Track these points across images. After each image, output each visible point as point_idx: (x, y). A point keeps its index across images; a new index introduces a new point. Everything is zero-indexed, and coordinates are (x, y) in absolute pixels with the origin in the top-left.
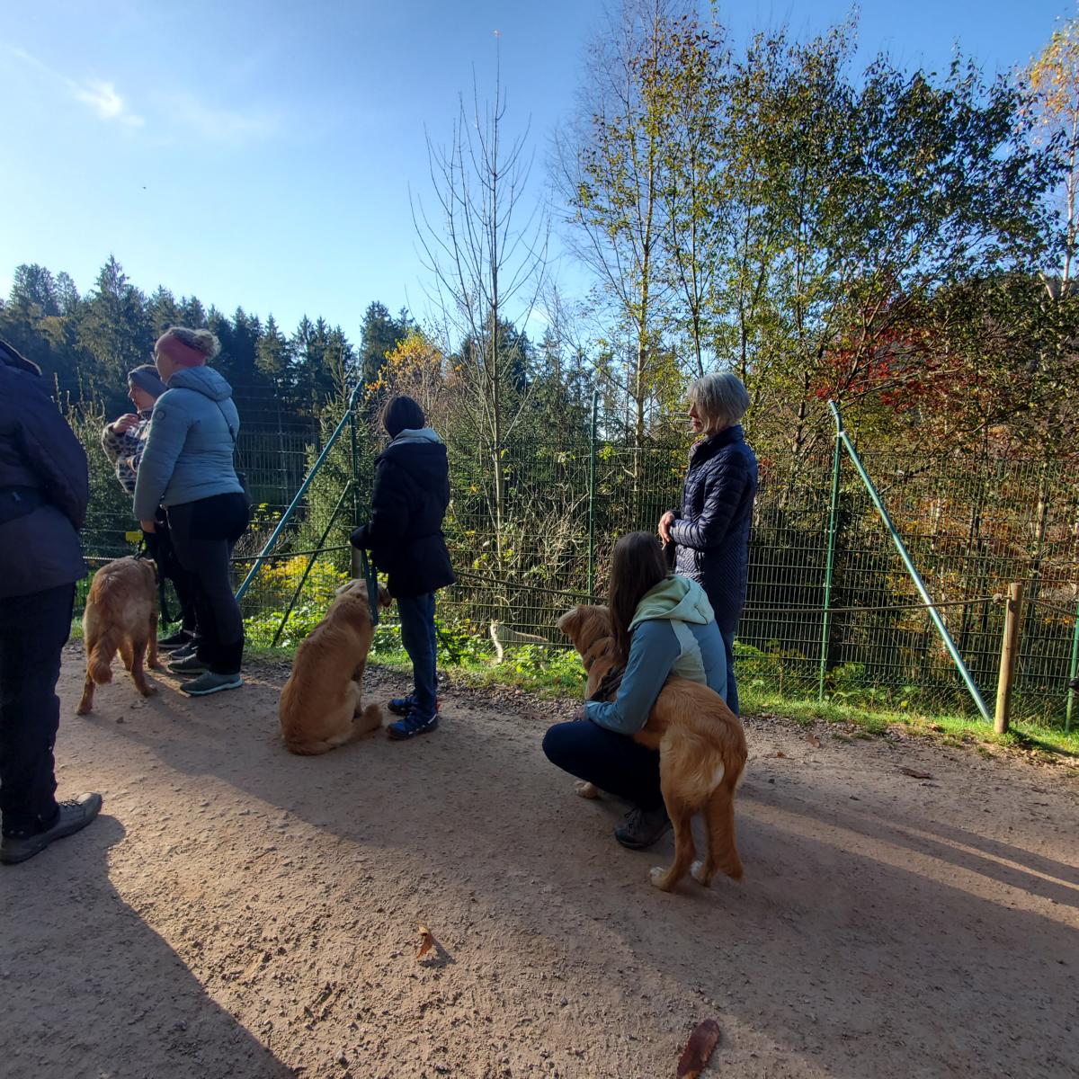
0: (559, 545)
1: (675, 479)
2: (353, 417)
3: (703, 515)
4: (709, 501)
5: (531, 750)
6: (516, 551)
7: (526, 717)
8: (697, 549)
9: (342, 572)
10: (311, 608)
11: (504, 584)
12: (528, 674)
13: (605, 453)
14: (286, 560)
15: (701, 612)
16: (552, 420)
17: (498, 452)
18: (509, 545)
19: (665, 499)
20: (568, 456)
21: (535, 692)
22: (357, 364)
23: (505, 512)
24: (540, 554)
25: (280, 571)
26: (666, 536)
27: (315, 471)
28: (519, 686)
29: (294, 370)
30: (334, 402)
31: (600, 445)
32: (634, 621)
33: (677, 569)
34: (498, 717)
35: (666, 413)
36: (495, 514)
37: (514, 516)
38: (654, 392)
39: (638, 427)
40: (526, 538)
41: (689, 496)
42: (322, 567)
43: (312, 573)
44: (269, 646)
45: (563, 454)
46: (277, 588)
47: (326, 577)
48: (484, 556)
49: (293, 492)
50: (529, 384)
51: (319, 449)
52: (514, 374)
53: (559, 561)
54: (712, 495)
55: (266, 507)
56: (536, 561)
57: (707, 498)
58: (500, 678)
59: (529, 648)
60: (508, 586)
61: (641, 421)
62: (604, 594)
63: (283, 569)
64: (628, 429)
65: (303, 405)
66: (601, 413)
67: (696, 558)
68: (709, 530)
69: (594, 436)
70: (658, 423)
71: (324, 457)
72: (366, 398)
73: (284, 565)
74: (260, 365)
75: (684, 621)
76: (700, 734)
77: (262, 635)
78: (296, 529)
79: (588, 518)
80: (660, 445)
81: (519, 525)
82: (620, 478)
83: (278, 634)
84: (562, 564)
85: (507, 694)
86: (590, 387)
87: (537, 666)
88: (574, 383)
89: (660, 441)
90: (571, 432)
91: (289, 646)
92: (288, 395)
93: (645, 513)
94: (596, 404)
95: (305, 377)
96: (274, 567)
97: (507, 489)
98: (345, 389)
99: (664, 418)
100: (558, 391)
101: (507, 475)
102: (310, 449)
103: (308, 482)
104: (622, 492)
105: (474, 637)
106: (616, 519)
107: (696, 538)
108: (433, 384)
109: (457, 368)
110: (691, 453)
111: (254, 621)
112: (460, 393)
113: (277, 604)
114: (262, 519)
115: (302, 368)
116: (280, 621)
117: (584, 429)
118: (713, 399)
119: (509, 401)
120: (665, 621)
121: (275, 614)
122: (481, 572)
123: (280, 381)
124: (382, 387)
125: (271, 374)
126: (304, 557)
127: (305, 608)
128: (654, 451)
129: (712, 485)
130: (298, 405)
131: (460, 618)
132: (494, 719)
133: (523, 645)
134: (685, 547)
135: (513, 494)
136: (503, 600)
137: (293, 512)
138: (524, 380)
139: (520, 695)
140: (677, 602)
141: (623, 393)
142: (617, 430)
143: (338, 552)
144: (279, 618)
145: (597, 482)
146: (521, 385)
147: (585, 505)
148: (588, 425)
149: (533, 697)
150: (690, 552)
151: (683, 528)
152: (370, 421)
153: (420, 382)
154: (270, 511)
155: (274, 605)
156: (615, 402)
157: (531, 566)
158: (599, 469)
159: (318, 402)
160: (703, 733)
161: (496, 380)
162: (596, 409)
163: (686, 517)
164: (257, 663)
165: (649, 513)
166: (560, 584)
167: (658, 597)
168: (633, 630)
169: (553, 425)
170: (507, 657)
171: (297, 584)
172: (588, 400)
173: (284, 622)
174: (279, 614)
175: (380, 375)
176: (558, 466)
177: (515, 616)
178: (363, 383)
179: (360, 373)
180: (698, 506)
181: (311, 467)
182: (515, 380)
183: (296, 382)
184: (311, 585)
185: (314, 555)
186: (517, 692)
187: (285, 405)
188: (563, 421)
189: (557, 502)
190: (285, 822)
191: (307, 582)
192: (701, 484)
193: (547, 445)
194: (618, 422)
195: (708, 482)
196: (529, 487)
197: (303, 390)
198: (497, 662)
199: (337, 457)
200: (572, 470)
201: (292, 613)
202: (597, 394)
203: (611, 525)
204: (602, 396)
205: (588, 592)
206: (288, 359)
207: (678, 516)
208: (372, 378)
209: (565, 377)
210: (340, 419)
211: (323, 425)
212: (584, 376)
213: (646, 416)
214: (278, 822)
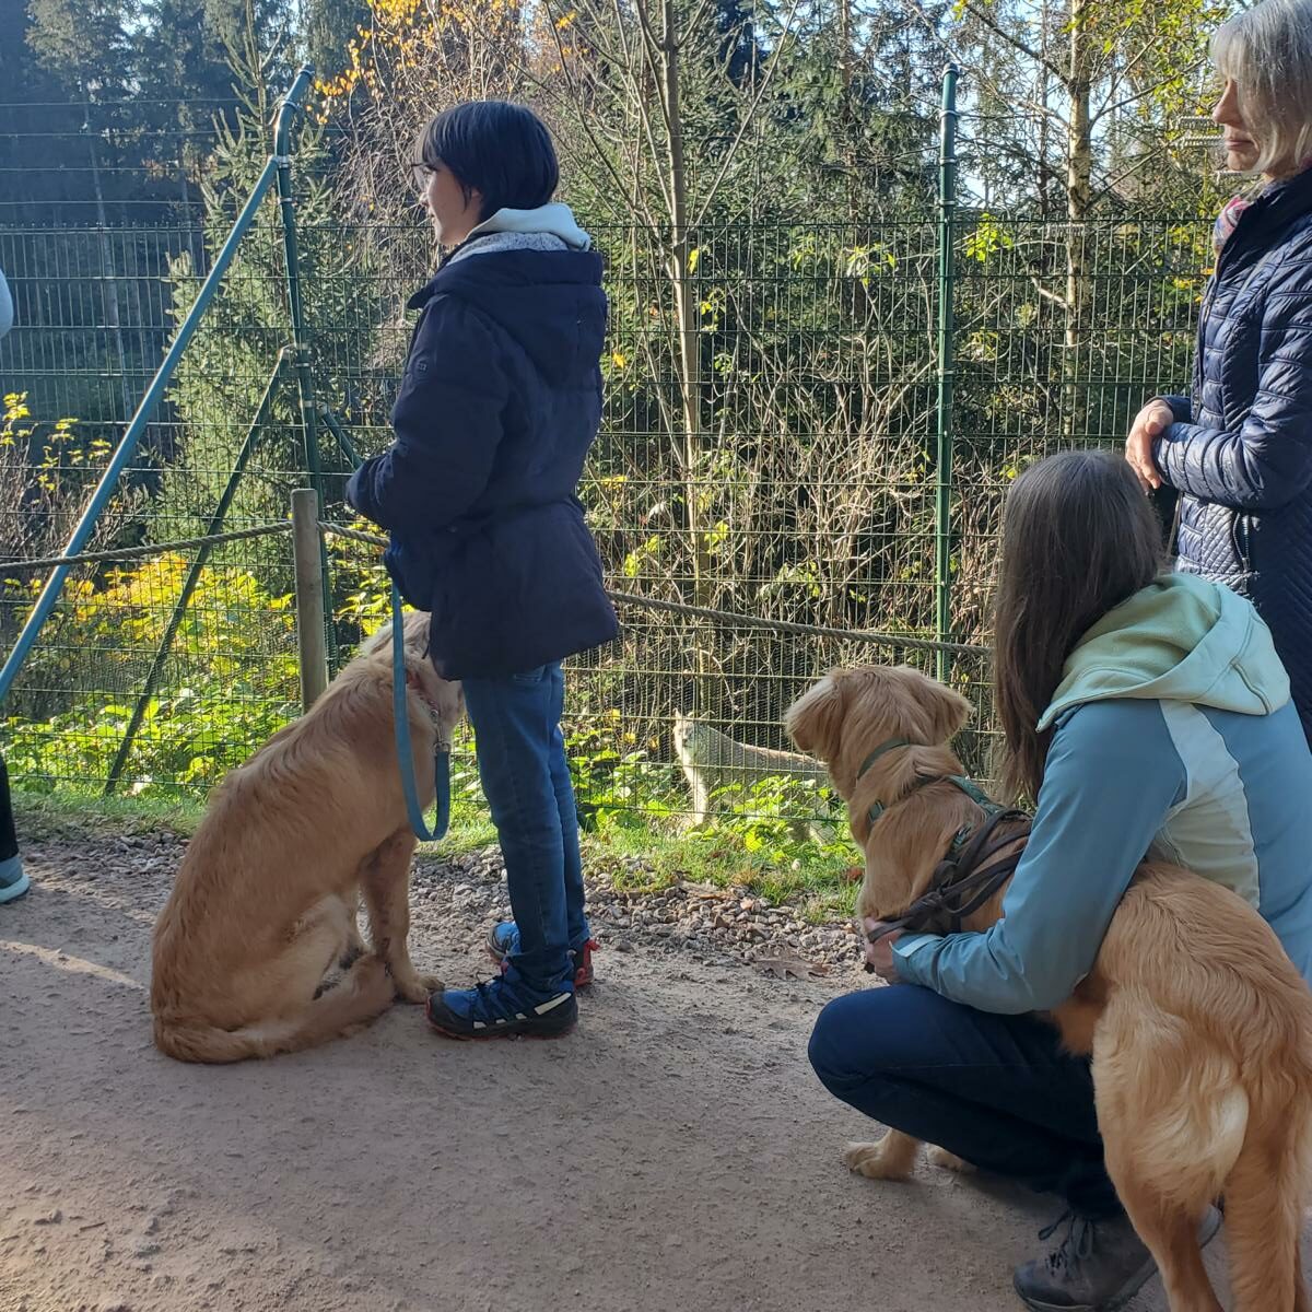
0: (855, 506)
1: (1184, 308)
2: (284, 172)
3: (1258, 409)
4: (1273, 370)
5: (783, 1058)
6: (738, 526)
7: (770, 972)
8: (1237, 508)
9: (278, 596)
10: (199, 693)
11: (707, 615)
12: (777, 855)
13: (980, 243)
14: (132, 568)
15: (1250, 681)
16: (830, 157)
17: (681, 253)
18: (717, 512)
19: (1153, 367)
20: (874, 257)
21: (793, 902)
22: (293, 28)
23: (705, 422)
24: (802, 532)
25: (115, 598)
26: (1147, 471)
27: (193, 324)
28: (752, 888)
29: (129, 55)
30: (236, 137)
31: (964, 222)
32: (1058, 704)
33: (1181, 563)
34: (695, 970)
35: (1158, 121)
36: (678, 428)
37: (729, 430)
38: (1121, 61)
39: (1074, 163)
40: (764, 490)
41: (1214, 355)
42: (225, 583)
43: (196, 599)
44: (100, 792)
45: (860, 252)
46: (111, 641)
47: (237, 609)
48: (654, 543)
49: (140, 383)
50: (763, 56)
51: (201, 263)
52: (722, 30)
53: (854, 551)
54: (1284, 351)
55: (73, 430)
56: (792, 552)
57: (1267, 360)
58: (698, 868)
59: (778, 784)
60: (717, 620)
61: (1084, 145)
62: (979, 638)
63: (122, 590)
64: (1046, 173)
65: (158, 147)
66: (968, 129)
67: (1236, 536)
68: (1274, 453)
69: (949, 192)
70: (1134, 149)
71: (215, 287)
72: (322, 120)
73: (126, 581)
74: (40, 45)
75: (1202, 707)
76: (1181, 1014)
77: (81, 763)
78: (153, 484)
79: (934, 429)
80: (1140, 213)
81: (743, 454)
82: (1025, 314)
83: (121, 757)
84: (865, 558)
85: (718, 909)
86: (934, 54)
87: (801, 834)
88: (892, 48)
89: (1140, 201)
90: (884, 189)
91: (147, 791)
92: (118, 123)
93: (1096, 409)
94: (951, 104)
95: (158, 72)
96: (102, 585)
97: (706, 359)
98: (263, 98)
99: (1149, 133)
100: (845, 73)
101: (707, 319)
102: (180, 267)
103: (176, 358)
104: (1029, 353)
105: (632, 758)
106: (1013, 427)
107: (1233, 474)
108: (498, 71)
109: (564, 22)
110: (1222, 232)
111: (60, 727)
112: (572, 92)
113: (111, 683)
114: (67, 459)
115: (152, 48)
116: (123, 728)
117: (919, 178)
118: (1288, 71)
119: (708, 110)
120: (1145, 705)
121: (109, 709)
122: (646, 586)
123: (94, 86)
124: (362, 86)
125: (71, 69)
126: (175, 556)
127: (185, 693)
128: (1123, 230)
129: (1283, 320)
130: (145, 148)
131: (594, 710)
132: (684, 977)
133: (760, 776)
134: (1204, 501)
135: (727, 371)
136: (703, 657)
137: (144, 437)
138: (749, 47)
139: (752, 911)
140: (1180, 652)
141: (1030, 70)
142: (1015, 177)
143: (265, 540)
144: (117, 718)
145: (959, 325)
146: (742, 62)
147: (922, 395)
148: (931, 167)
149: (788, 916)
150: (1219, 516)
151: (1196, 449)
152: (332, 184)
153: (464, 68)
154: (83, 437)
155: (103, 684)
156: (1010, 96)
157: (778, 566)
158: (963, 290)
159: (193, 137)
160: (1188, 1013)
161: (671, 48)
162: (953, 118)
163: (1205, 415)
164: (67, 838)
165: (1108, 408)
166: (858, 613)
167: (1123, 639)
168: (1052, 729)
169: (834, 172)
170: (720, 810)
171: (162, 630)
172: (931, 94)
173: (132, 729)
174: (120, 710)
175: (355, 52)
176: (849, 285)
177: (738, 700)
178: (308, 78)
179: (302, 50)
180: (1240, 386)
181: (184, 315)
182: (725, 46)
183: (135, 86)
184: (197, 631)
185: (203, 551)
186: (746, 903)
187: (112, 152)
188: (860, 159)
189: (845, 388)
190: (148, 1242)
191: (187, 623)
192: (1251, 320)
193: (819, 228)
194: (1017, 152)
195: (1271, 313)
196: (769, 350)
197: (156, 109)
198: (691, 823)
199: (251, 286)
200: (886, 295)
201: (154, 706)
202: (954, 74)
203: (999, 445)
204: (972, 79)
205: (936, 632)
206: (112, 26)
207: (1182, 413)
208: (335, 65)
209: (865, 30)
210: (253, 180)
211: (212, 200)
212: (918, 25)
213: (1097, 131)
214: (134, 1242)
